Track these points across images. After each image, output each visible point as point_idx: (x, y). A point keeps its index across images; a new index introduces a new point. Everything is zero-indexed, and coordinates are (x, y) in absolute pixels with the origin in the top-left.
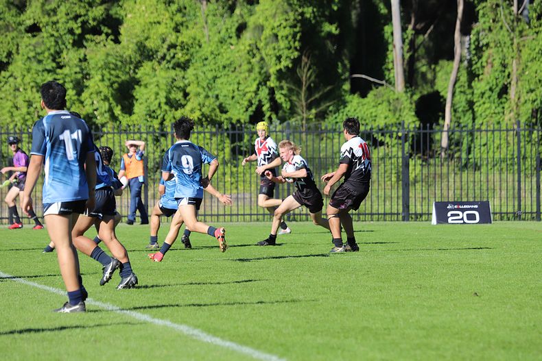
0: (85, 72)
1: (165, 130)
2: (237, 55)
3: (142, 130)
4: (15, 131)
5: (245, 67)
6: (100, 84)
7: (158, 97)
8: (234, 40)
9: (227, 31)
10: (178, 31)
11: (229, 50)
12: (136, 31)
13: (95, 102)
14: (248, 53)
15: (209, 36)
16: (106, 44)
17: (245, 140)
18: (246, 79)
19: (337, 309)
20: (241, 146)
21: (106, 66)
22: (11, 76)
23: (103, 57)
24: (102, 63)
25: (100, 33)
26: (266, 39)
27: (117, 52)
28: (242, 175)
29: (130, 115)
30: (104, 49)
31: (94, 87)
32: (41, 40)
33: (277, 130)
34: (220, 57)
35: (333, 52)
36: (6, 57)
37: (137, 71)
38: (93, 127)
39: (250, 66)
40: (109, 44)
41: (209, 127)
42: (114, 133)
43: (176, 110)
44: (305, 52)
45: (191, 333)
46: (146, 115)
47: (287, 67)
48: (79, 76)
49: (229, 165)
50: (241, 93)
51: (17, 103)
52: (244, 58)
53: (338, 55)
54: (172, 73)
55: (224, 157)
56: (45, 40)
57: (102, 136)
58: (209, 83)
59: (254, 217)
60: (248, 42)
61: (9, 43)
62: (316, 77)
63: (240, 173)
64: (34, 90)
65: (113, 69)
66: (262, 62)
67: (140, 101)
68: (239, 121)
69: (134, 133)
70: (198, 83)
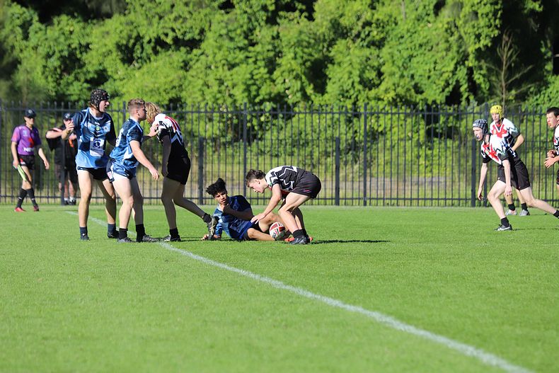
0: (277, 50)
1: (358, 110)
2: (434, 33)
3: (335, 111)
4: (206, 110)
5: (443, 46)
6: (293, 62)
7: (351, 76)
8: (432, 18)
9: (425, 7)
10: (374, 8)
11: (426, 28)
12: (331, 7)
13: (287, 81)
14: (446, 31)
15: (406, 13)
16: (300, 21)
17: (441, 122)
18: (443, 58)
19: (537, 299)
20: (437, 128)
21: (299, 43)
22: (202, 54)
23: (296, 35)
24: (295, 40)
25: (294, 10)
26: (465, 16)
27: (311, 29)
28: (437, 158)
29: (323, 95)
30: (297, 26)
31: (286, 65)
32: (234, 17)
33: (475, 111)
34: (416, 35)
35: (536, 30)
36: (199, 34)
37: (330, 49)
38: (285, 106)
39: (448, 45)
40: (302, 21)
41: (403, 108)
42: (306, 113)
43: (370, 89)
44: (505, 31)
45: (384, 320)
46: (339, 95)
47: (486, 46)
48: (271, 54)
49: (424, 147)
50: (438, 73)
51: (208, 81)
52: (441, 36)
53: (542, 34)
54: (367, 52)
55: (418, 140)
56: (239, 17)
57: (294, 116)
58: (404, 63)
59: (449, 202)
60: (446, 19)
61: (202, 20)
62: (517, 57)
63: (435, 156)
64: (226, 68)
65: (306, 47)
66: (460, 41)
67: (333, 80)
68: (434, 102)
69: (326, 113)
70: (393, 62)
